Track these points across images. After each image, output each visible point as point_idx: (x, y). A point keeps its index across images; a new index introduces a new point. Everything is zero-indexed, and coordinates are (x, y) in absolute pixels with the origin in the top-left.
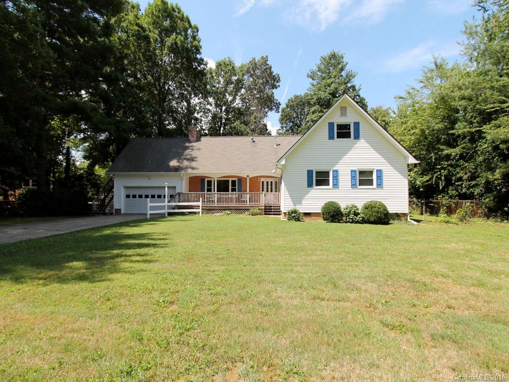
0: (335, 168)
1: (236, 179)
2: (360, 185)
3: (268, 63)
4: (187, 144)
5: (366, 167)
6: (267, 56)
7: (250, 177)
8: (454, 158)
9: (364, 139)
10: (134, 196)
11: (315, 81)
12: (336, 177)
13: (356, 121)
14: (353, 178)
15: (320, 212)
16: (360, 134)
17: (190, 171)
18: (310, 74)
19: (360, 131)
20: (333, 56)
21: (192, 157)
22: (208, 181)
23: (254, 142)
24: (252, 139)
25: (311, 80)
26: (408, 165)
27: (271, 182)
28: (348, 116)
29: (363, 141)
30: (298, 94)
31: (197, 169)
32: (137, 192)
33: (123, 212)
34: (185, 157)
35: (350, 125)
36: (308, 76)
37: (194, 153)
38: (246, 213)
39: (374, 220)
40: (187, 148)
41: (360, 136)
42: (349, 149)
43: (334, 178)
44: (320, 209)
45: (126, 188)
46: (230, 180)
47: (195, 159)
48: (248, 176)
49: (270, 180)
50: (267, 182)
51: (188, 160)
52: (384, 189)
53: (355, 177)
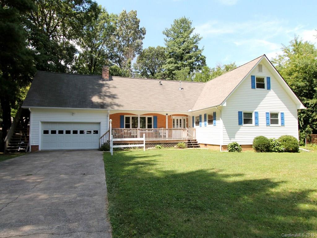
0: (256, 111)
1: (152, 116)
2: (271, 124)
3: (136, 17)
4: (101, 82)
5: (274, 111)
6: (136, 11)
7: (169, 115)
8: (311, 106)
9: (273, 90)
10: (54, 132)
11: (170, 38)
12: (257, 118)
13: (268, 76)
14: (267, 118)
15: (252, 144)
16: (271, 86)
17: (116, 108)
18: (166, 32)
19: (271, 84)
20: (184, 21)
21: (112, 95)
22: (126, 118)
23: (161, 84)
24: (160, 82)
25: (165, 37)
26: (298, 110)
27: (180, 120)
28: (263, 72)
29: (273, 91)
30: (152, 46)
31: (122, 106)
32: (57, 128)
33: (40, 149)
34: (104, 94)
35: (264, 78)
36: (164, 33)
37: (113, 91)
38: (175, 146)
39: (293, 150)
40: (103, 85)
41: (271, 87)
42: (264, 96)
43: (256, 118)
44: (252, 142)
45: (44, 123)
46: (147, 117)
47: (116, 96)
48: (167, 114)
49: (179, 118)
50: (177, 120)
51: (109, 97)
52: (285, 126)
53: (268, 118)
